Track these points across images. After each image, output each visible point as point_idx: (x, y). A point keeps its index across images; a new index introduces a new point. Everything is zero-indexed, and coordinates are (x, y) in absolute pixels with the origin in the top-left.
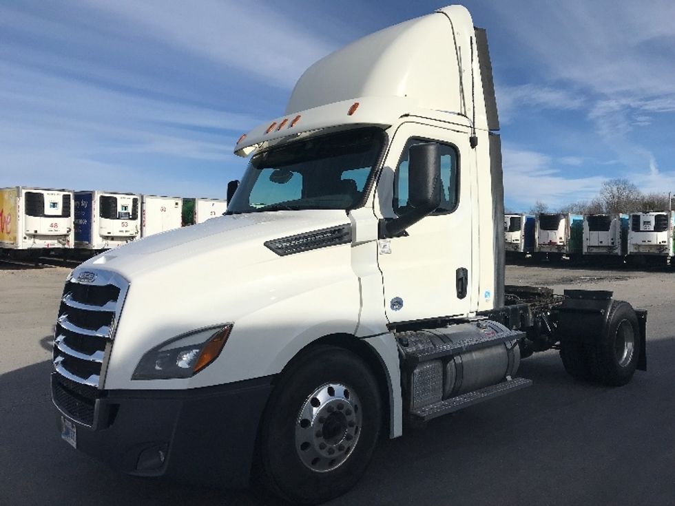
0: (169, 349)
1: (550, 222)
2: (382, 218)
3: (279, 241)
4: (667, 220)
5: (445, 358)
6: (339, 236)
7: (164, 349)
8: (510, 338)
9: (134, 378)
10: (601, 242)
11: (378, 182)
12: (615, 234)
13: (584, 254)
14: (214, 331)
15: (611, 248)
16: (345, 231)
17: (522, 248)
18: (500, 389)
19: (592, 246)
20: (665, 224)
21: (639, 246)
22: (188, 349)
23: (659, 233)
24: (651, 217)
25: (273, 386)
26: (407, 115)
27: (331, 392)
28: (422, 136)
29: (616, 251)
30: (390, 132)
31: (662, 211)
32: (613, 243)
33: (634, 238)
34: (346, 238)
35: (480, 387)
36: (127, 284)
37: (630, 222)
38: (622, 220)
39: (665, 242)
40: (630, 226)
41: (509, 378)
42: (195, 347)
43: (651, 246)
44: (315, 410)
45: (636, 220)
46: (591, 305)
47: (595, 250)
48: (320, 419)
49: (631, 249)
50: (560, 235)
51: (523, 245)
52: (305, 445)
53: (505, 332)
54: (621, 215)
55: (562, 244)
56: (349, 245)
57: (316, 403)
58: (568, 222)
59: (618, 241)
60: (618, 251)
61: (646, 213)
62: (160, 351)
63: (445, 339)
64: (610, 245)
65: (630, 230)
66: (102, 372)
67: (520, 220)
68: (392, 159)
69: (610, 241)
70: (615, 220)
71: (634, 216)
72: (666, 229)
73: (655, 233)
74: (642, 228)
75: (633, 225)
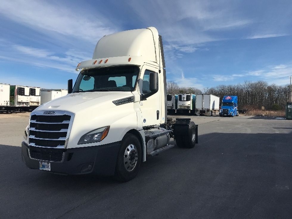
0: (90, 134)
2: (141, 94)
3: (116, 101)
4: (190, 97)
5: (155, 138)
6: (130, 100)
7: (89, 134)
8: (167, 132)
9: (78, 144)
10: (169, 105)
11: (139, 83)
12: (173, 102)
14: (105, 128)
15: (172, 107)
16: (132, 98)
18: (165, 148)
20: (190, 98)
21: (181, 106)
22: (96, 134)
23: (187, 102)
24: (185, 96)
25: (120, 144)
26: (145, 63)
27: (131, 147)
28: (152, 70)
30: (140, 68)
31: (188, 94)
33: (180, 103)
34: (132, 100)
35: (161, 147)
36: (74, 114)
37: (178, 97)
38: (175, 97)
39: (189, 105)
40: (178, 99)
41: (167, 145)
42: (98, 133)
43: (185, 106)
44: (129, 152)
45: (180, 96)
46: (184, 123)
48: (130, 155)
49: (178, 107)
52: (126, 163)
53: (166, 131)
54: (175, 95)
56: (133, 103)
57: (128, 150)
59: (174, 104)
60: (174, 108)
61: (183, 94)
62: (87, 135)
63: (152, 133)
64: (172, 106)
65: (178, 101)
66: (65, 144)
68: (142, 76)
69: (172, 104)
70: (173, 97)
71: (180, 95)
72: (190, 100)
73: (186, 102)
74: (182, 100)
75: (179, 98)
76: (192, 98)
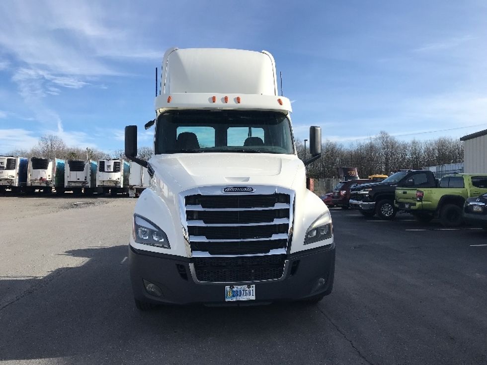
1: (40, 164)
4: (119, 165)
10: (78, 179)
12: (87, 175)
13: (65, 187)
15: (84, 183)
17: (17, 184)
19: (72, 182)
20: (119, 168)
21: (104, 181)
23: (116, 173)
24: (111, 163)
29: (88, 185)
31: (117, 160)
32: (85, 180)
33: (101, 176)
37: (98, 166)
38: (91, 164)
40: (98, 168)
43: (111, 181)
45: (102, 164)
47: (73, 184)
49: (98, 184)
50: (48, 174)
51: (17, 180)
55: (50, 180)
58: (54, 164)
59: (89, 178)
60: (89, 185)
61: (108, 160)
64: (84, 180)
65: (98, 171)
67: (15, 162)
69: (84, 178)
70: (87, 164)
71: (100, 162)
72: (119, 171)
73: (114, 173)
74: (106, 170)
75: (100, 167)
76: (122, 168)
